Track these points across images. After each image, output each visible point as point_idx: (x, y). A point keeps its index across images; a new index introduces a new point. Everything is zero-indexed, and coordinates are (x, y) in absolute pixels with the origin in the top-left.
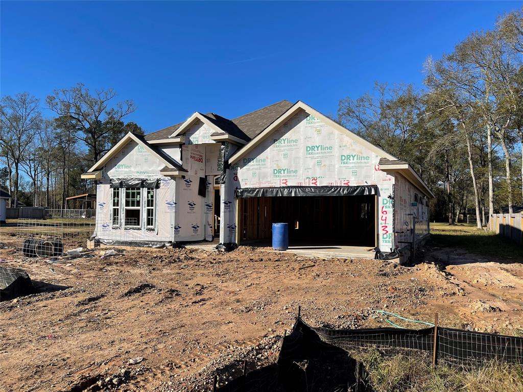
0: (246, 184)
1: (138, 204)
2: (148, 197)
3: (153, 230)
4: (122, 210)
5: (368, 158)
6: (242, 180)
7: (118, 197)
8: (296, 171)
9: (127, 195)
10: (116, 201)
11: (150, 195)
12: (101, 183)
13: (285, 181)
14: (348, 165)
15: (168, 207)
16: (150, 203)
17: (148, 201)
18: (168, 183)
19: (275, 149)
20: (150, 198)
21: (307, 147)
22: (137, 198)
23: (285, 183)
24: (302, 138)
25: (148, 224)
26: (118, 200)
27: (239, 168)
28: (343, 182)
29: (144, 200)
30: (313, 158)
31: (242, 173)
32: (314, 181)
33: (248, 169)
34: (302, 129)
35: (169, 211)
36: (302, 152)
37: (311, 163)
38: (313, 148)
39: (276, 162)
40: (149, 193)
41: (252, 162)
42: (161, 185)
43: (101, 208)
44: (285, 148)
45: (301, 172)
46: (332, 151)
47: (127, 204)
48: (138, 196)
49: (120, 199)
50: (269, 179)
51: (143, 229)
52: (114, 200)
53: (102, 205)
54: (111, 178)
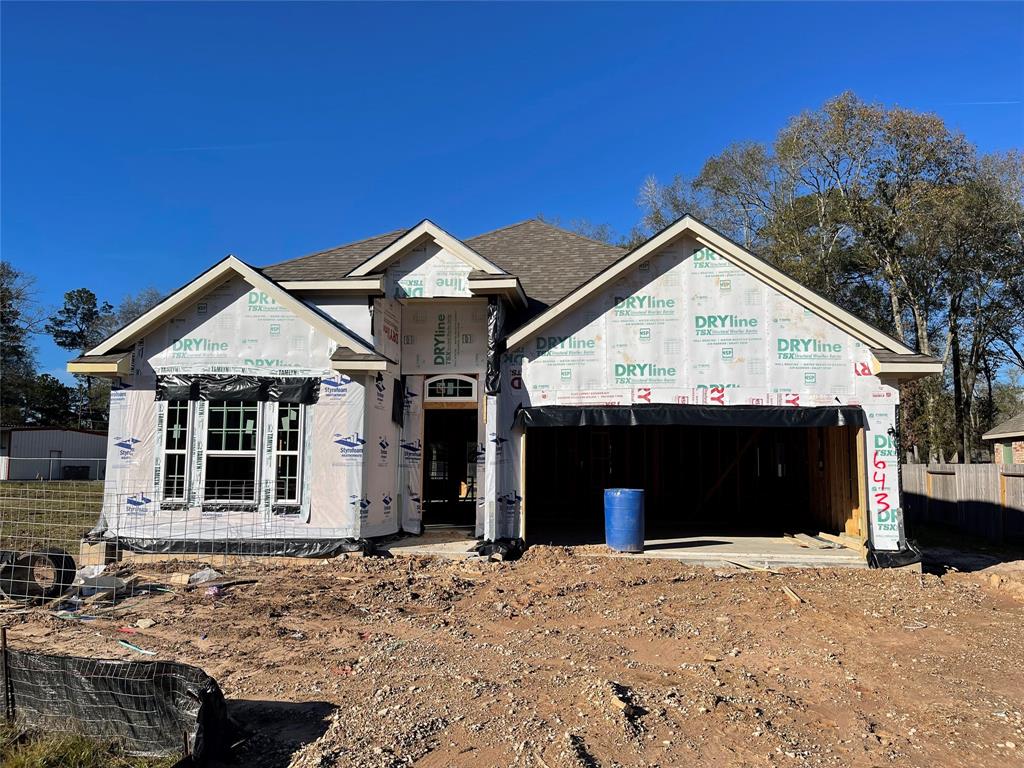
0: (544, 397)
1: (249, 442)
6: (535, 387)
7: (183, 423)
8: (671, 371)
9: (215, 420)
10: (176, 435)
12: (126, 386)
13: (643, 393)
14: (794, 361)
15: (342, 450)
16: (287, 440)
18: (343, 390)
19: (619, 318)
20: (286, 428)
21: (697, 318)
22: (245, 427)
23: (645, 397)
24: (685, 297)
25: (280, 494)
26: (183, 434)
27: (525, 360)
30: (711, 343)
31: (533, 371)
32: (716, 395)
34: (684, 278)
36: (686, 329)
37: (709, 353)
38: (711, 320)
39: (621, 349)
40: (282, 414)
41: (559, 346)
42: (322, 394)
43: (122, 453)
44: (643, 317)
45: (684, 371)
46: (756, 328)
47: (214, 442)
48: (250, 423)
49: (189, 429)
50: (604, 387)
51: (262, 507)
52: (170, 434)
53: (128, 447)
54: (159, 373)
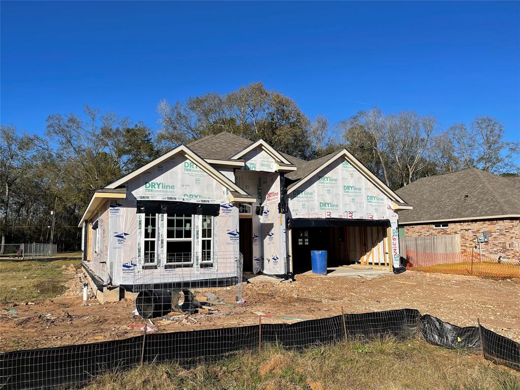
0: (297, 214)
1: (188, 234)
2: (203, 226)
3: (211, 265)
4: (160, 243)
5: (382, 199)
6: (293, 210)
7: (154, 225)
8: (337, 206)
9: (170, 224)
10: (150, 231)
11: (206, 224)
12: (120, 205)
13: (329, 214)
14: (372, 204)
15: (231, 237)
16: (207, 232)
17: (204, 231)
18: (230, 210)
19: (320, 184)
20: (206, 227)
21: (344, 186)
22: (185, 226)
23: (329, 215)
24: (340, 178)
25: (203, 259)
26: (154, 231)
27: (289, 199)
28: (369, 217)
29: (196, 230)
30: (349, 196)
31: (292, 204)
32: (350, 215)
33: (298, 201)
34: (340, 171)
35: (231, 241)
36: (341, 190)
37: (348, 200)
38: (348, 187)
39: (321, 197)
40: (204, 220)
41: (301, 194)
42: (221, 211)
43: (119, 240)
44: (328, 185)
45: (341, 206)
46: (361, 191)
47: (170, 234)
48: (188, 225)
49: (156, 228)
50: (317, 211)
51: (195, 265)
52: (146, 230)
53: (122, 237)
54: (139, 199)
